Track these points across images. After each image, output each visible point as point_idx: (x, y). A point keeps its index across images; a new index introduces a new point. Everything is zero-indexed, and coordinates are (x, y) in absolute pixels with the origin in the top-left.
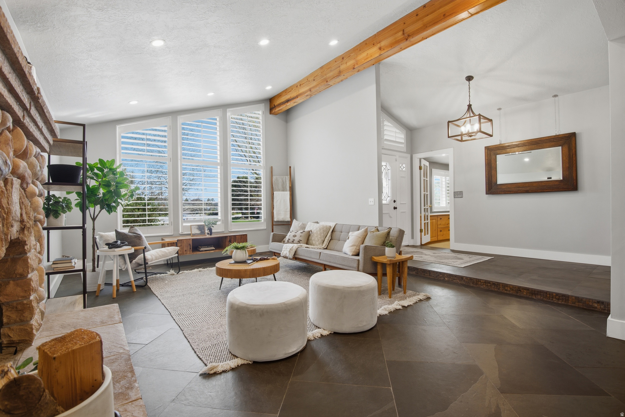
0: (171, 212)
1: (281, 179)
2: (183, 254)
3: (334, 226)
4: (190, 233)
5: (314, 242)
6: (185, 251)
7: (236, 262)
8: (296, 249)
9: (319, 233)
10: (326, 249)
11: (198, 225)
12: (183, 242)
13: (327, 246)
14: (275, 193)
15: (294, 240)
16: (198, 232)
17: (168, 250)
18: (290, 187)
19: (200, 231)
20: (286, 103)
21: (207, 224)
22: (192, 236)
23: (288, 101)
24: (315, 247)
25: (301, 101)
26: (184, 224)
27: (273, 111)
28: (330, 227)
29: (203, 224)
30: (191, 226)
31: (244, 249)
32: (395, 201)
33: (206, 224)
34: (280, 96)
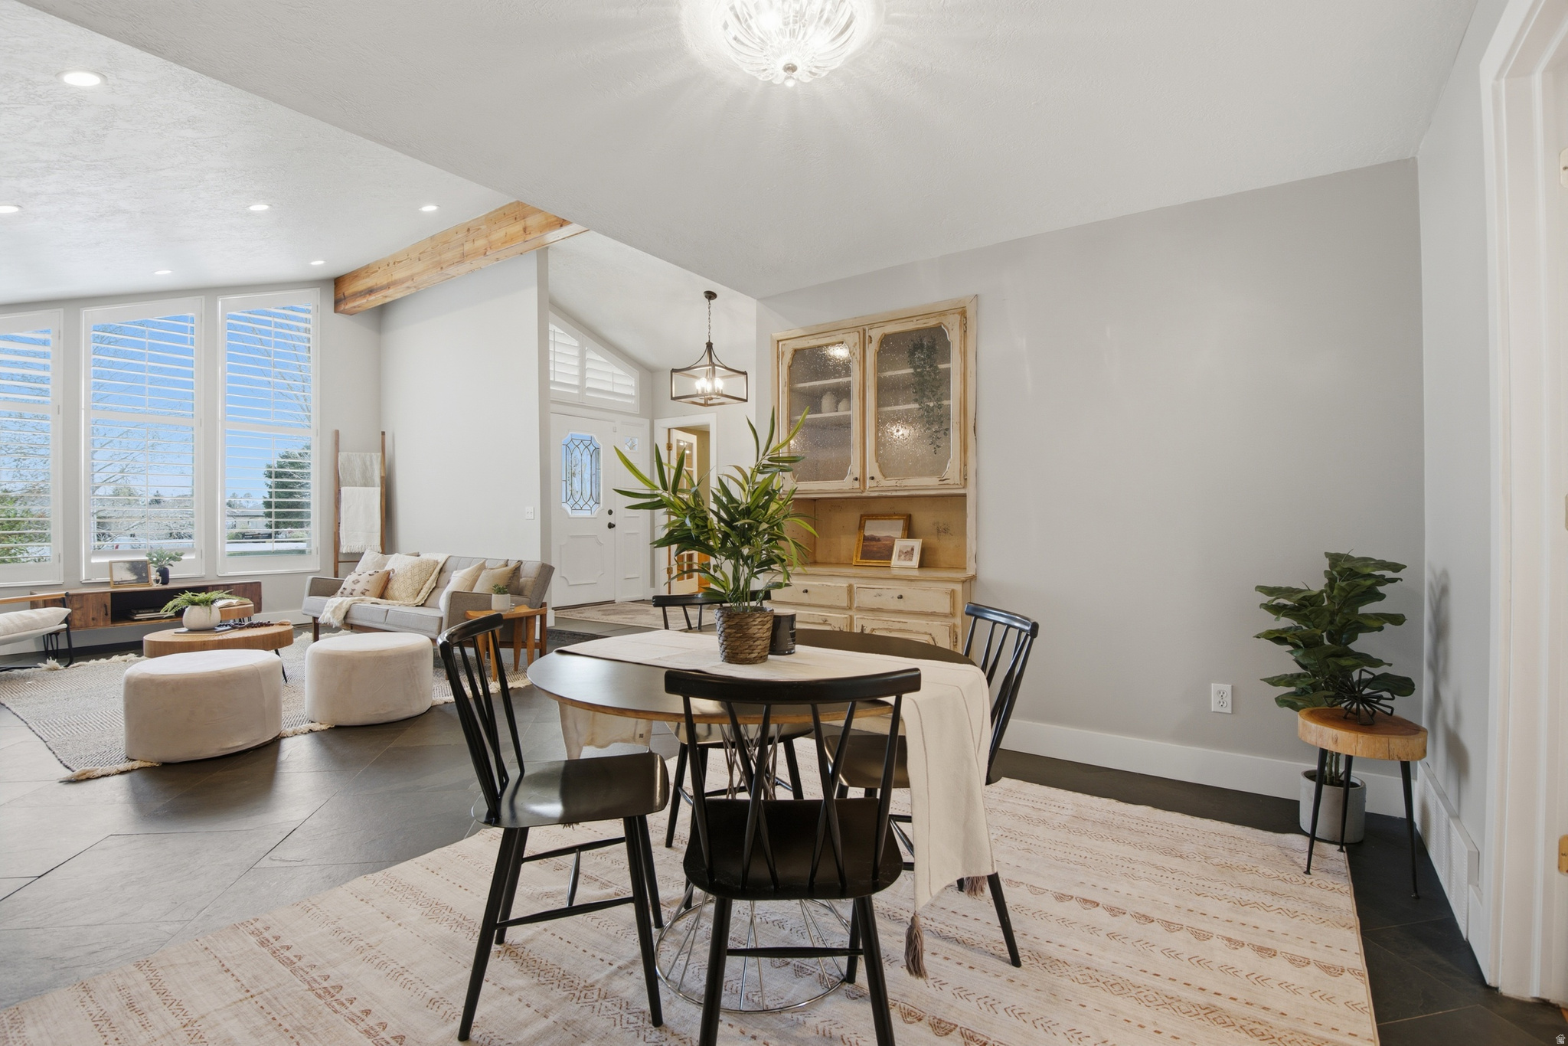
0: (56, 530)
1: (360, 459)
2: (87, 626)
3: (443, 562)
4: (108, 579)
5: (397, 593)
6: (93, 619)
7: (191, 631)
8: (348, 606)
9: (409, 574)
10: (422, 605)
11: (132, 563)
12: (87, 600)
13: (426, 600)
14: (343, 489)
15: (354, 590)
16: (129, 576)
17: (40, 614)
18: (382, 478)
19: (136, 574)
20: (368, 296)
21: (155, 559)
22: (114, 587)
23: (371, 291)
24: (395, 602)
25: (399, 296)
26: (94, 560)
27: (342, 307)
28: (437, 563)
29: (145, 558)
30: (111, 563)
31: (207, 605)
32: (610, 512)
33: (151, 559)
34: (356, 276)
